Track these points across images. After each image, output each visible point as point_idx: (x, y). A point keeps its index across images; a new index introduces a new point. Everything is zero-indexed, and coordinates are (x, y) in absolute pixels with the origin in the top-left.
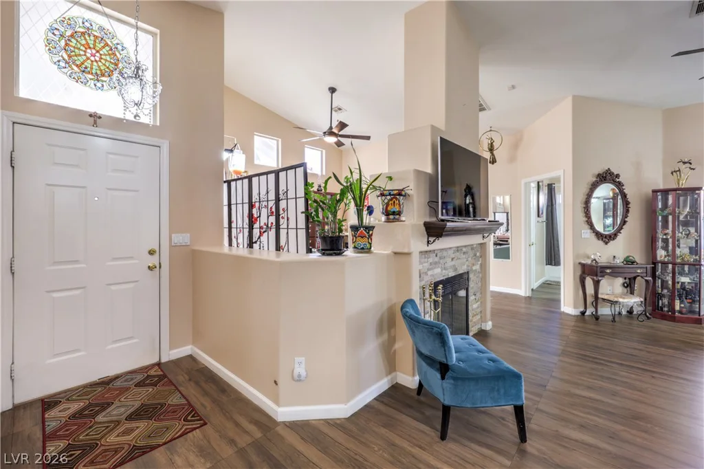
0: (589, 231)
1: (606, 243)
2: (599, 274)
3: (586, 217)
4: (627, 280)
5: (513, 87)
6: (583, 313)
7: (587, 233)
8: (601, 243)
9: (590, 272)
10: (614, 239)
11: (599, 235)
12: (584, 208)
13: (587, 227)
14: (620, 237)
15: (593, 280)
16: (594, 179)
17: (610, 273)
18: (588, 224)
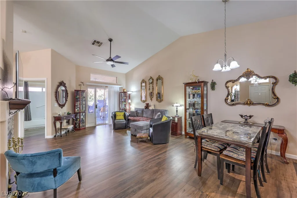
0: (57, 104)
1: (62, 108)
2: (62, 120)
3: (56, 98)
4: (68, 120)
5: (25, 32)
6: (55, 136)
7: (56, 105)
8: (60, 108)
9: (57, 119)
10: (64, 106)
11: (60, 105)
12: (55, 95)
13: (56, 102)
14: (66, 105)
15: (60, 122)
16: (58, 84)
17: (65, 118)
18: (56, 101)
